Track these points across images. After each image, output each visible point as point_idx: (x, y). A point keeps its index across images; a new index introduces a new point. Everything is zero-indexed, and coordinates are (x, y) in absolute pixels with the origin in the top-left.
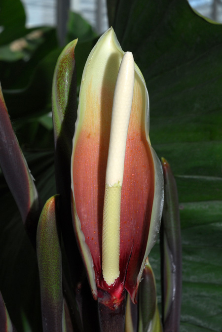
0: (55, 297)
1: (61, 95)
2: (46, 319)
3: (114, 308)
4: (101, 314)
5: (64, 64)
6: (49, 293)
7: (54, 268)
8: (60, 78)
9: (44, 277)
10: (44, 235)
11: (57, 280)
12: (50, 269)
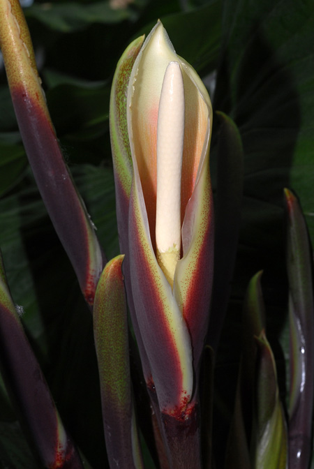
0: (120, 398)
1: (121, 116)
2: (109, 427)
3: (183, 418)
4: (165, 427)
5: (125, 72)
6: (112, 391)
7: (119, 357)
8: (121, 92)
9: (105, 370)
10: (103, 312)
11: (122, 373)
12: (113, 358)
